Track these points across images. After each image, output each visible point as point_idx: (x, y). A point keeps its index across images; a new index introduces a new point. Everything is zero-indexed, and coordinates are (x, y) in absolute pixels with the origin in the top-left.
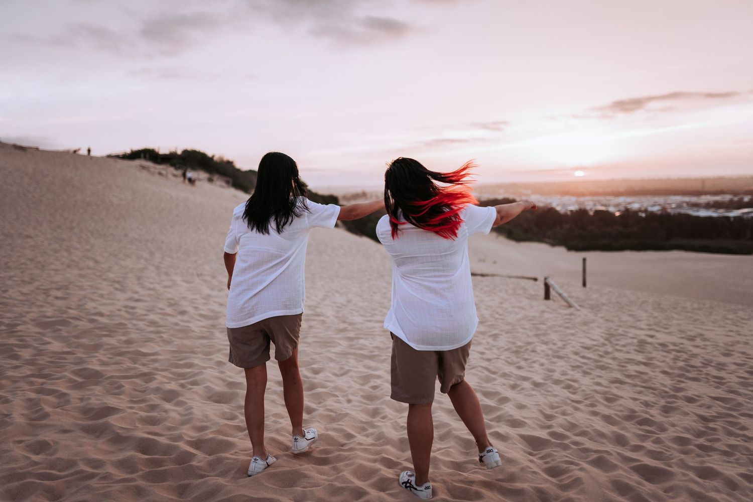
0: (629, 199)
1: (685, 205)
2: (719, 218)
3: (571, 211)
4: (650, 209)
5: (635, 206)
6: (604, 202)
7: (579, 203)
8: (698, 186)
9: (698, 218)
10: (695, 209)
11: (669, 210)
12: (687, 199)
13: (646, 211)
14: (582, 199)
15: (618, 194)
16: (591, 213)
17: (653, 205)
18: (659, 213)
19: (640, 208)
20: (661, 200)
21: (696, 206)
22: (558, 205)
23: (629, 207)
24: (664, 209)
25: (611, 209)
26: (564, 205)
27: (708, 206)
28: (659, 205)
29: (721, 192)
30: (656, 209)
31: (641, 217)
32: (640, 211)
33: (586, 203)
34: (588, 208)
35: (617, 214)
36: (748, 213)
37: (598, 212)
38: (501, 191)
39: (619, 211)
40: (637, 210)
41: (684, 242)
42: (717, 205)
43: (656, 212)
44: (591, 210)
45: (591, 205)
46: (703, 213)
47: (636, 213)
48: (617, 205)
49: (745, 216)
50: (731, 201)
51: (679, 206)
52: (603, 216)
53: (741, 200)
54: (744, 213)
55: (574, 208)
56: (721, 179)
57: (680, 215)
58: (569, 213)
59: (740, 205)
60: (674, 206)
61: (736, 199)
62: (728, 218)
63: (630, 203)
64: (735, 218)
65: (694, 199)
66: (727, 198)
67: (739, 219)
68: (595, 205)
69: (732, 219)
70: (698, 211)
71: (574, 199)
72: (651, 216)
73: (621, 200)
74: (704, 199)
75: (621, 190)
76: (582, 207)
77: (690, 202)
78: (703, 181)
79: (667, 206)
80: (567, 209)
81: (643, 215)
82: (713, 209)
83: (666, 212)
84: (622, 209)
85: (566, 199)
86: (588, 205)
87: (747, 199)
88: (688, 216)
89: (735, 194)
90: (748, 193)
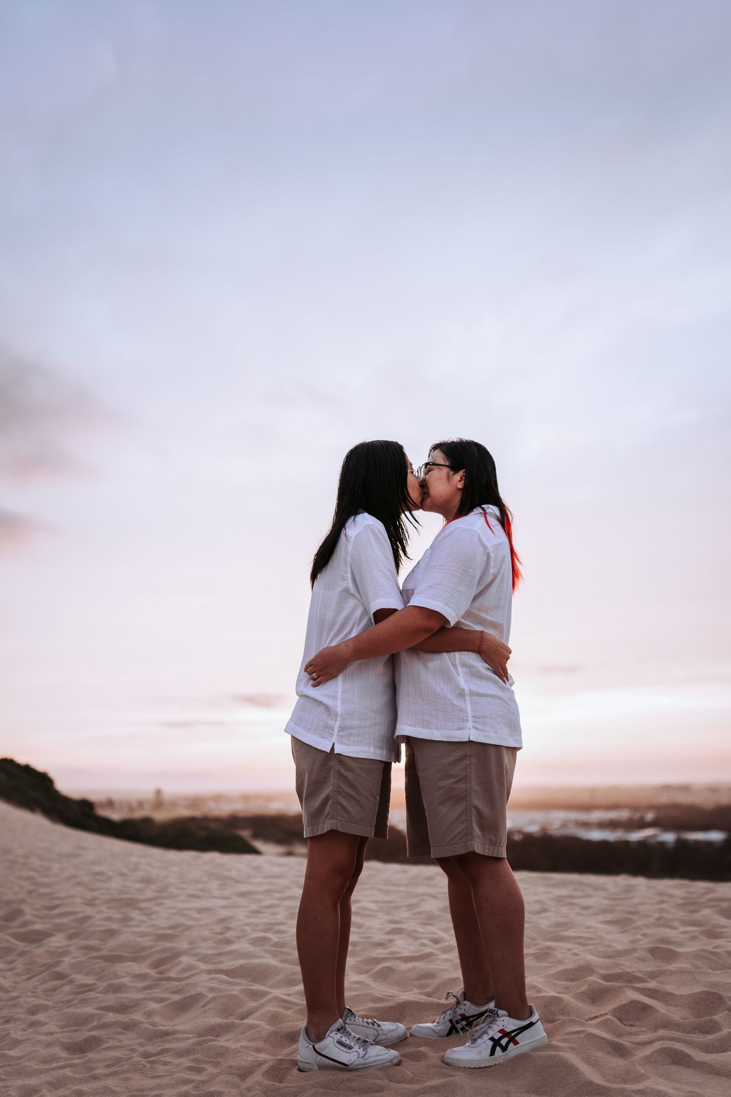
8: (585, 799)
9: (589, 843)
12: (573, 816)
13: (520, 832)
21: (586, 825)
24: (544, 830)
29: (617, 807)
30: (533, 829)
31: (515, 840)
36: (655, 836)
51: (564, 825)
53: (643, 817)
56: (613, 789)
57: (567, 838)
59: (642, 825)
61: (637, 816)
62: (627, 843)
65: (583, 816)
67: (643, 844)
72: (529, 840)
78: (592, 791)
81: (518, 838)
87: (650, 816)
88: (576, 840)
89: (634, 808)
90: (651, 807)
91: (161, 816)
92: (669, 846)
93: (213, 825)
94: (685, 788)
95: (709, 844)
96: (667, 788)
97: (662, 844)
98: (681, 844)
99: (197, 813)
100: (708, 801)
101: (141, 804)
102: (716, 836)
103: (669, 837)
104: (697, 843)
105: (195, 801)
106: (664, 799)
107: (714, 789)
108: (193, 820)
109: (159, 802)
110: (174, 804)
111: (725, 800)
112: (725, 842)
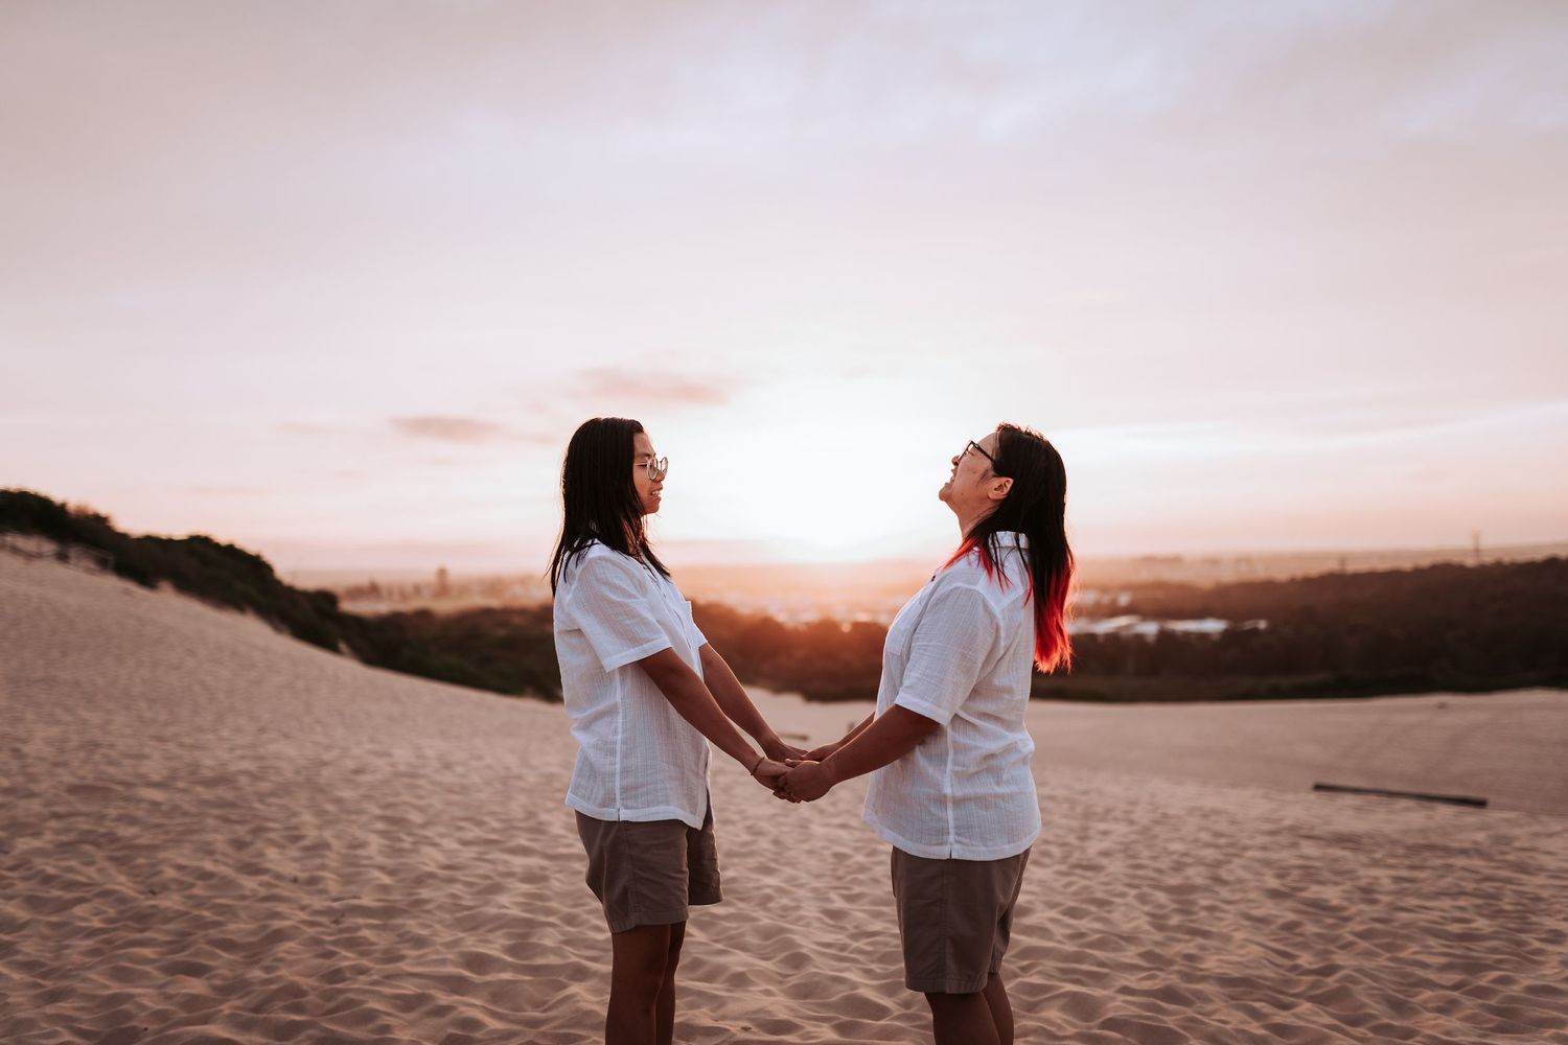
3: (807, 624)
6: (871, 607)
7: (821, 609)
15: (892, 590)
16: (846, 628)
22: (780, 612)
26: (792, 612)
29: (1080, 587)
33: (835, 608)
34: (839, 618)
36: (1129, 627)
37: (857, 626)
44: (845, 621)
45: (845, 612)
49: (1124, 633)
50: (1098, 604)
52: (868, 634)
53: (1114, 602)
54: (1120, 628)
55: (812, 617)
58: (802, 628)
59: (1114, 611)
61: (1106, 599)
62: (1092, 637)
64: (1106, 635)
66: (1089, 598)
67: (1113, 638)
68: (851, 612)
69: (1099, 639)
76: (828, 616)
80: (798, 621)
86: (839, 611)
87: (1124, 600)
89: (1104, 589)
90: (1126, 588)
91: (445, 607)
92: (1151, 639)
93: (517, 620)
94: (1175, 561)
95: (1202, 637)
96: (1149, 560)
97: (1140, 637)
98: (1165, 636)
99: (494, 603)
100: (1204, 579)
101: (417, 590)
102: (1213, 626)
103: (1150, 628)
104: (1187, 634)
105: (494, 586)
106: (1145, 575)
107: (1213, 562)
108: (488, 612)
109: (443, 587)
110: (465, 589)
111: (1228, 576)
112: (1226, 634)
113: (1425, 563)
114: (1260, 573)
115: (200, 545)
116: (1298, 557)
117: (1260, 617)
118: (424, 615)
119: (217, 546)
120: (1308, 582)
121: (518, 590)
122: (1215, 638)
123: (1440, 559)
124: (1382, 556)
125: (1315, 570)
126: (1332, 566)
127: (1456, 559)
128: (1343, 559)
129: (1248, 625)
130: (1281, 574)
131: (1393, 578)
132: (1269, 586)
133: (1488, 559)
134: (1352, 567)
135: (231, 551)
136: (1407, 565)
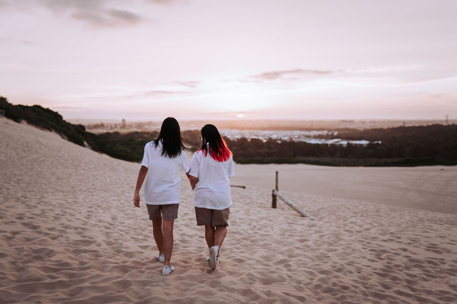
0: (270, 132)
1: (302, 136)
2: (322, 144)
3: (237, 139)
4: (283, 138)
5: (274, 137)
6: (256, 134)
7: (241, 134)
8: (309, 125)
9: (310, 144)
10: (309, 139)
11: (294, 139)
12: (303, 133)
13: (280, 140)
14: (243, 131)
15: (263, 129)
16: (249, 140)
17: (285, 136)
18: (288, 141)
19: (277, 138)
20: (289, 133)
21: (308, 137)
22: (229, 135)
23: (271, 137)
24: (291, 138)
25: (261, 138)
26: (232, 135)
27: (315, 137)
28: (288, 136)
29: (322, 129)
30: (286, 139)
31: (278, 143)
32: (277, 139)
33: (245, 134)
34: (247, 137)
35: (265, 141)
36: (337, 142)
37: (253, 140)
38: (193, 125)
39: (265, 139)
40: (275, 139)
41: (303, 159)
42: (320, 137)
43: (286, 140)
44: (248, 138)
45: (249, 136)
46: (313, 141)
47: (275, 140)
48: (264, 136)
49: (336, 144)
50: (328, 134)
51: (299, 137)
52: (256, 142)
53: (333, 134)
55: (239, 137)
56: (321, 121)
57: (300, 142)
58: (236, 140)
59: (333, 137)
60: (296, 137)
61: (330, 133)
62: (327, 145)
63: (271, 135)
64: (331, 144)
65: (307, 133)
66: (325, 133)
67: (333, 145)
68: (251, 135)
69: (329, 146)
70: (310, 140)
71: (238, 131)
72: (284, 143)
73: (266, 132)
74: (313, 133)
75: (265, 126)
76: (243, 136)
77: (305, 134)
78: (312, 122)
79: (292, 137)
80: (234, 138)
81: (280, 142)
82: (318, 139)
83: (292, 140)
84: (268, 138)
85: (233, 131)
86: (247, 135)
87: (336, 133)
88: (305, 143)
89: (330, 130)
90: (336, 130)
91: (124, 131)
92: (345, 146)
93: (146, 136)
94: (352, 122)
95: (361, 145)
96: (343, 121)
97: (341, 145)
98: (349, 144)
99: (139, 130)
100: (361, 128)
101: (116, 126)
102: (364, 142)
103: (344, 143)
105: (140, 125)
106: (342, 126)
107: (364, 122)
108: (137, 133)
109: (123, 125)
110: (130, 126)
111: (368, 127)
112: (368, 145)
113: (430, 124)
114: (378, 126)
115: (37, 109)
116: (390, 122)
117: (379, 140)
118: (117, 133)
119: (43, 109)
120: (394, 129)
121: (147, 126)
122: (365, 146)
123: (435, 123)
124: (416, 122)
125: (396, 126)
126: (401, 124)
127: (440, 123)
128: (404, 123)
129: (375, 142)
130: (385, 127)
131: (421, 128)
132: (381, 130)
133: (450, 123)
134: (407, 125)
135: (48, 110)
136: (425, 125)
